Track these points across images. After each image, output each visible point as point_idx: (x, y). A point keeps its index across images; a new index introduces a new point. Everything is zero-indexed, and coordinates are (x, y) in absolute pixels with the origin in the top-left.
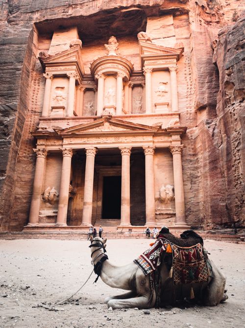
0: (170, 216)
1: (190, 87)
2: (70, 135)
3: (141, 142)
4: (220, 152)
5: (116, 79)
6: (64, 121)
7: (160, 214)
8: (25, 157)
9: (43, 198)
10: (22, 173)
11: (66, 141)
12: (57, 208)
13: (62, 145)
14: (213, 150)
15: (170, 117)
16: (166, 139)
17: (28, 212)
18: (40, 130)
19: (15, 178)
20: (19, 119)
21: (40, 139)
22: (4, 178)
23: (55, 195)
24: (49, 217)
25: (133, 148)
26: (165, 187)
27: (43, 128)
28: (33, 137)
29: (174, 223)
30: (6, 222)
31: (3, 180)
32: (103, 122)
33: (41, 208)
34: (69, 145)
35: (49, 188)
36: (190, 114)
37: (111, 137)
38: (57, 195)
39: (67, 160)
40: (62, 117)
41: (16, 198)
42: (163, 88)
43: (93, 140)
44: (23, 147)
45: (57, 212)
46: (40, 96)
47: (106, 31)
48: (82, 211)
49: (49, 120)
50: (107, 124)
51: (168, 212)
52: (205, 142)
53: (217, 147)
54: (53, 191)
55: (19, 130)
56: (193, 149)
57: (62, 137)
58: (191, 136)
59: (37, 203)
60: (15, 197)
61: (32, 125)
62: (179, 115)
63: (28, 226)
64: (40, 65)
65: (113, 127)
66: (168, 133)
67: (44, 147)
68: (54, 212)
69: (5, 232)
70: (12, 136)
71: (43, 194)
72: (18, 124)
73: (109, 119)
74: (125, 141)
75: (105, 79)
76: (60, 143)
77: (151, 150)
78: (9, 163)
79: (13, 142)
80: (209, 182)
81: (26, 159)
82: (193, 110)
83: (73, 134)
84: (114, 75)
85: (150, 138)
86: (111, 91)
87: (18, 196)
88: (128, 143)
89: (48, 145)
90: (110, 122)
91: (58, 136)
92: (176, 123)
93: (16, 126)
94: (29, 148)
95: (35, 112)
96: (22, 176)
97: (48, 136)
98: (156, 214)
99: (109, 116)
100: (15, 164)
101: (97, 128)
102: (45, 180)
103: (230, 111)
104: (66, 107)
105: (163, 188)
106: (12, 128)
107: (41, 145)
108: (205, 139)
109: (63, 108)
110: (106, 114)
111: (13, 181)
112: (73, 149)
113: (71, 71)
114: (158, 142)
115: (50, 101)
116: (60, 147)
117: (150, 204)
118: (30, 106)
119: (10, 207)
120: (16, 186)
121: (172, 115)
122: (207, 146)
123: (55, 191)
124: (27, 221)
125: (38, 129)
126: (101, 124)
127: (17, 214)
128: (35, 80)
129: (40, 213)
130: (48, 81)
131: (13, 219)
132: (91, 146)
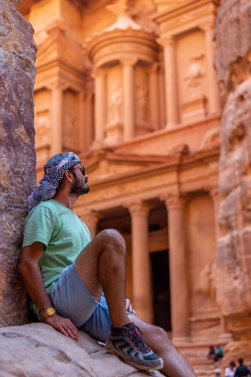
0: (213, 323)
7: (197, 322)
16: (200, 172)
32: (97, 163)
37: (114, 186)
42: (193, 68)
50: (104, 164)
75: (106, 76)
77: (176, 200)
85: (172, 177)
98: (190, 322)
109: (47, 147)
114: (188, 181)
121: (207, 122)
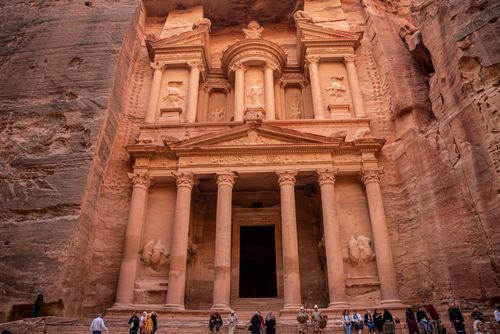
0: (370, 289)
1: (377, 85)
2: (191, 151)
3: (313, 163)
4: (460, 172)
5: (264, 72)
6: (180, 130)
7: (353, 286)
8: (112, 188)
9: (141, 259)
10: (108, 214)
11: (183, 162)
12: (167, 277)
13: (177, 169)
14: (441, 171)
15: (355, 125)
16: (352, 158)
17: (114, 282)
18: (140, 144)
19: (96, 222)
20: (109, 123)
21: (139, 158)
22: (76, 217)
23: (162, 253)
24: (152, 293)
25: (300, 172)
26: (356, 238)
27: (145, 142)
28: (129, 156)
29: (377, 302)
30: (75, 300)
31: (75, 220)
32: (246, 131)
33: (139, 276)
34: (188, 169)
35: (152, 242)
36: (384, 122)
37: (262, 154)
38: (166, 253)
39: (185, 193)
40: (178, 124)
41: (95, 258)
42: (336, 84)
43: (231, 160)
44: (112, 172)
45: (167, 285)
46: (143, 94)
47: (244, 14)
48: (212, 283)
49: (157, 128)
50: (253, 134)
51: (367, 282)
52: (421, 161)
53: (449, 165)
54: (159, 247)
55: (107, 141)
56: (395, 176)
57: (178, 154)
58: (390, 156)
59: (131, 267)
60: (94, 255)
61: (127, 138)
62: (369, 122)
63: (113, 308)
64: (146, 53)
65: (264, 139)
66: (356, 148)
67: (146, 171)
68: (161, 285)
69: (73, 319)
70: (95, 146)
71: (141, 253)
72: (106, 131)
73: (256, 125)
74: (286, 162)
75: (245, 72)
76: (173, 164)
77: (332, 176)
78: (87, 192)
79: (97, 159)
80: (438, 226)
81: (114, 192)
82: (387, 117)
83: (195, 150)
84: (260, 66)
85: (328, 157)
86: (257, 88)
87: (98, 254)
88: (290, 164)
89: (153, 169)
90: (258, 131)
91: (170, 152)
92: (366, 134)
93: (103, 132)
94: (121, 174)
95: (134, 118)
96: (107, 219)
97: (154, 153)
98: (347, 287)
99: (257, 121)
100: (96, 196)
101: (237, 141)
102: (145, 227)
103: (476, 102)
104: (184, 109)
105: (353, 242)
106: (97, 134)
107: (142, 167)
108: (420, 156)
109: (180, 111)
110: (252, 116)
111: (92, 226)
112: (195, 175)
113: (194, 60)
114: (341, 164)
115: (158, 102)
116: (174, 172)
117: (336, 269)
118: (127, 109)
119: (84, 272)
120: (95, 237)
121: (358, 122)
122: (426, 167)
123: (163, 246)
124: (113, 299)
125: (137, 142)
126: (244, 134)
127: (94, 285)
128: (137, 73)
129: (136, 286)
130: (158, 74)
131: (88, 296)
132: (226, 171)
